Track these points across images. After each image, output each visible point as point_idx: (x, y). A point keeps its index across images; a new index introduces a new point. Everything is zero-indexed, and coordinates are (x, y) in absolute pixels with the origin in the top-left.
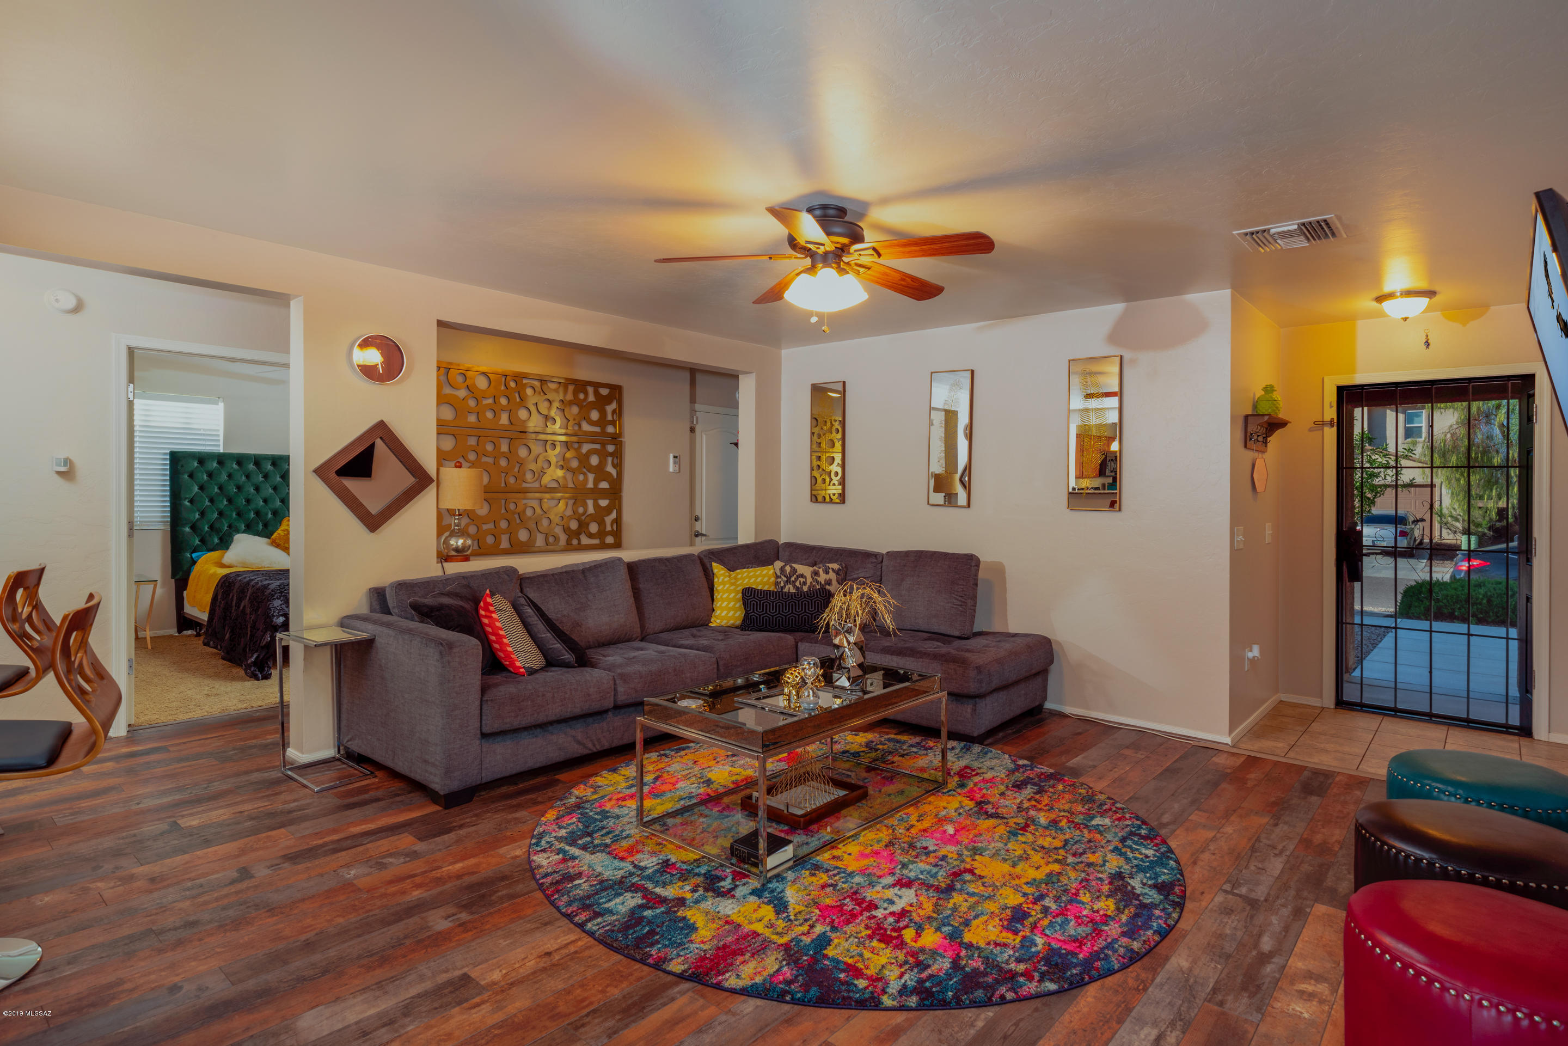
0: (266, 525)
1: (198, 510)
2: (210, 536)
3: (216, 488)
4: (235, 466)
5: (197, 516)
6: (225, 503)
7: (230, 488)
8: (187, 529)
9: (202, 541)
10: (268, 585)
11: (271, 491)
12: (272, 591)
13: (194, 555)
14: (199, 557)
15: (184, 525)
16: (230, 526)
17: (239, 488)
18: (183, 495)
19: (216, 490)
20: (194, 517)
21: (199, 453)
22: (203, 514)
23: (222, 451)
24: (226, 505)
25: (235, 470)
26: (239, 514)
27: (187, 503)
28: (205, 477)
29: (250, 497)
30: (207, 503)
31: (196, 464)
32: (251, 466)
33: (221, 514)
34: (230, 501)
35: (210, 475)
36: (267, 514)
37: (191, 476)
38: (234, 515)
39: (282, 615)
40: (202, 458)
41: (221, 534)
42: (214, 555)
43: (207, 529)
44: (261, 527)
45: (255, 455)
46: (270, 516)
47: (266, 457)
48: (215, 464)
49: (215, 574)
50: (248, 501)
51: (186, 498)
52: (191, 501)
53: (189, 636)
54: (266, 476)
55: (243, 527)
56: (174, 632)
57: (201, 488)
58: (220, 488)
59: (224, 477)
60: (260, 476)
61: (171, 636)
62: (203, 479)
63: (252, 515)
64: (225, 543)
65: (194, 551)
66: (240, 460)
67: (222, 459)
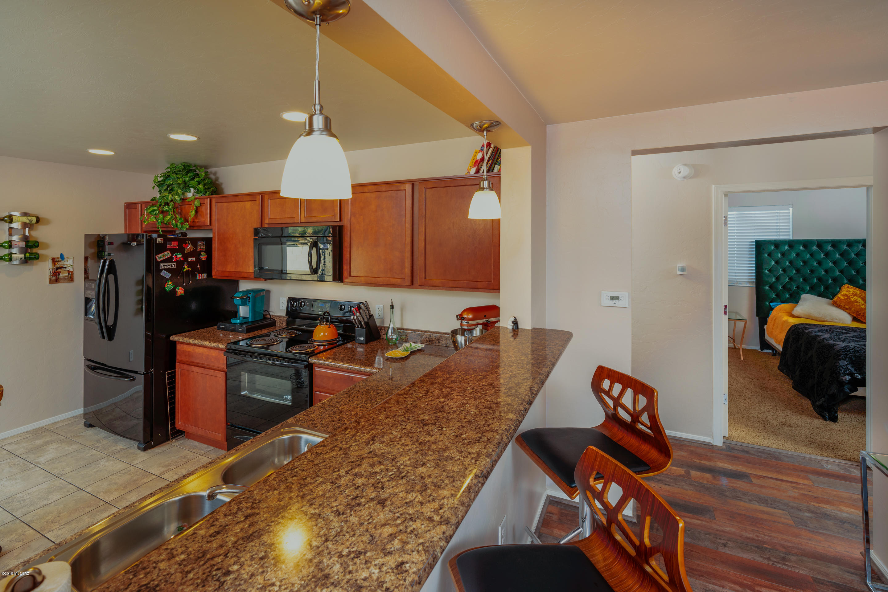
0: (827, 288)
1: (775, 276)
2: (783, 292)
3: (787, 262)
4: (801, 248)
5: (774, 280)
6: (794, 272)
7: (798, 262)
8: (767, 288)
9: (777, 295)
10: (834, 345)
11: (831, 264)
12: (838, 351)
13: (771, 304)
14: (776, 306)
15: (765, 285)
16: (798, 287)
17: (805, 262)
18: (764, 267)
19: (787, 264)
20: (772, 280)
21: (775, 241)
22: (778, 279)
23: (791, 239)
24: (794, 274)
25: (802, 251)
26: (804, 280)
27: (767, 271)
28: (779, 255)
29: (813, 268)
30: (781, 272)
31: (773, 248)
32: (815, 248)
33: (791, 279)
34: (798, 271)
35: (783, 254)
36: (828, 280)
37: (769, 255)
38: (801, 280)
39: (848, 374)
40: (777, 244)
41: (791, 292)
42: (786, 306)
43: (780, 288)
44: (822, 288)
45: (817, 240)
46: (830, 281)
47: (827, 242)
48: (786, 247)
49: (786, 322)
50: (812, 271)
51: (766, 269)
52: (769, 271)
53: (768, 354)
54: (827, 254)
55: (808, 288)
56: (758, 348)
57: (777, 262)
58: (791, 262)
59: (794, 255)
60: (822, 254)
61: (756, 351)
62: (778, 257)
63: (815, 280)
64: (794, 298)
65: (771, 302)
66: (806, 244)
67: (792, 244)
